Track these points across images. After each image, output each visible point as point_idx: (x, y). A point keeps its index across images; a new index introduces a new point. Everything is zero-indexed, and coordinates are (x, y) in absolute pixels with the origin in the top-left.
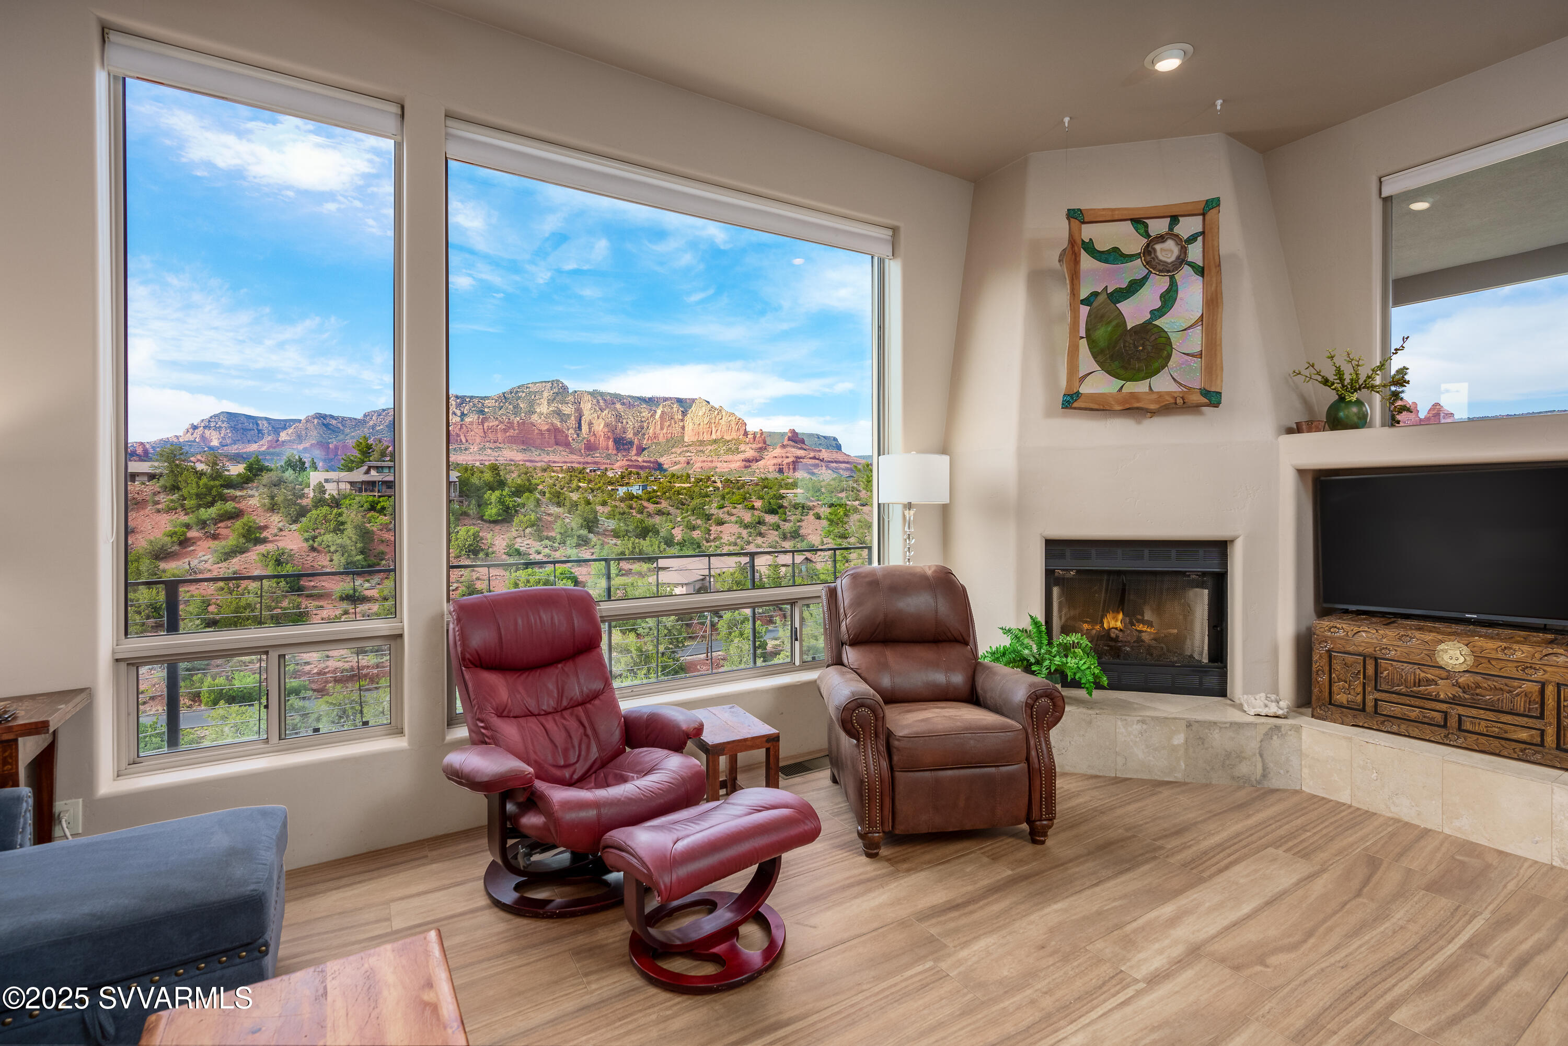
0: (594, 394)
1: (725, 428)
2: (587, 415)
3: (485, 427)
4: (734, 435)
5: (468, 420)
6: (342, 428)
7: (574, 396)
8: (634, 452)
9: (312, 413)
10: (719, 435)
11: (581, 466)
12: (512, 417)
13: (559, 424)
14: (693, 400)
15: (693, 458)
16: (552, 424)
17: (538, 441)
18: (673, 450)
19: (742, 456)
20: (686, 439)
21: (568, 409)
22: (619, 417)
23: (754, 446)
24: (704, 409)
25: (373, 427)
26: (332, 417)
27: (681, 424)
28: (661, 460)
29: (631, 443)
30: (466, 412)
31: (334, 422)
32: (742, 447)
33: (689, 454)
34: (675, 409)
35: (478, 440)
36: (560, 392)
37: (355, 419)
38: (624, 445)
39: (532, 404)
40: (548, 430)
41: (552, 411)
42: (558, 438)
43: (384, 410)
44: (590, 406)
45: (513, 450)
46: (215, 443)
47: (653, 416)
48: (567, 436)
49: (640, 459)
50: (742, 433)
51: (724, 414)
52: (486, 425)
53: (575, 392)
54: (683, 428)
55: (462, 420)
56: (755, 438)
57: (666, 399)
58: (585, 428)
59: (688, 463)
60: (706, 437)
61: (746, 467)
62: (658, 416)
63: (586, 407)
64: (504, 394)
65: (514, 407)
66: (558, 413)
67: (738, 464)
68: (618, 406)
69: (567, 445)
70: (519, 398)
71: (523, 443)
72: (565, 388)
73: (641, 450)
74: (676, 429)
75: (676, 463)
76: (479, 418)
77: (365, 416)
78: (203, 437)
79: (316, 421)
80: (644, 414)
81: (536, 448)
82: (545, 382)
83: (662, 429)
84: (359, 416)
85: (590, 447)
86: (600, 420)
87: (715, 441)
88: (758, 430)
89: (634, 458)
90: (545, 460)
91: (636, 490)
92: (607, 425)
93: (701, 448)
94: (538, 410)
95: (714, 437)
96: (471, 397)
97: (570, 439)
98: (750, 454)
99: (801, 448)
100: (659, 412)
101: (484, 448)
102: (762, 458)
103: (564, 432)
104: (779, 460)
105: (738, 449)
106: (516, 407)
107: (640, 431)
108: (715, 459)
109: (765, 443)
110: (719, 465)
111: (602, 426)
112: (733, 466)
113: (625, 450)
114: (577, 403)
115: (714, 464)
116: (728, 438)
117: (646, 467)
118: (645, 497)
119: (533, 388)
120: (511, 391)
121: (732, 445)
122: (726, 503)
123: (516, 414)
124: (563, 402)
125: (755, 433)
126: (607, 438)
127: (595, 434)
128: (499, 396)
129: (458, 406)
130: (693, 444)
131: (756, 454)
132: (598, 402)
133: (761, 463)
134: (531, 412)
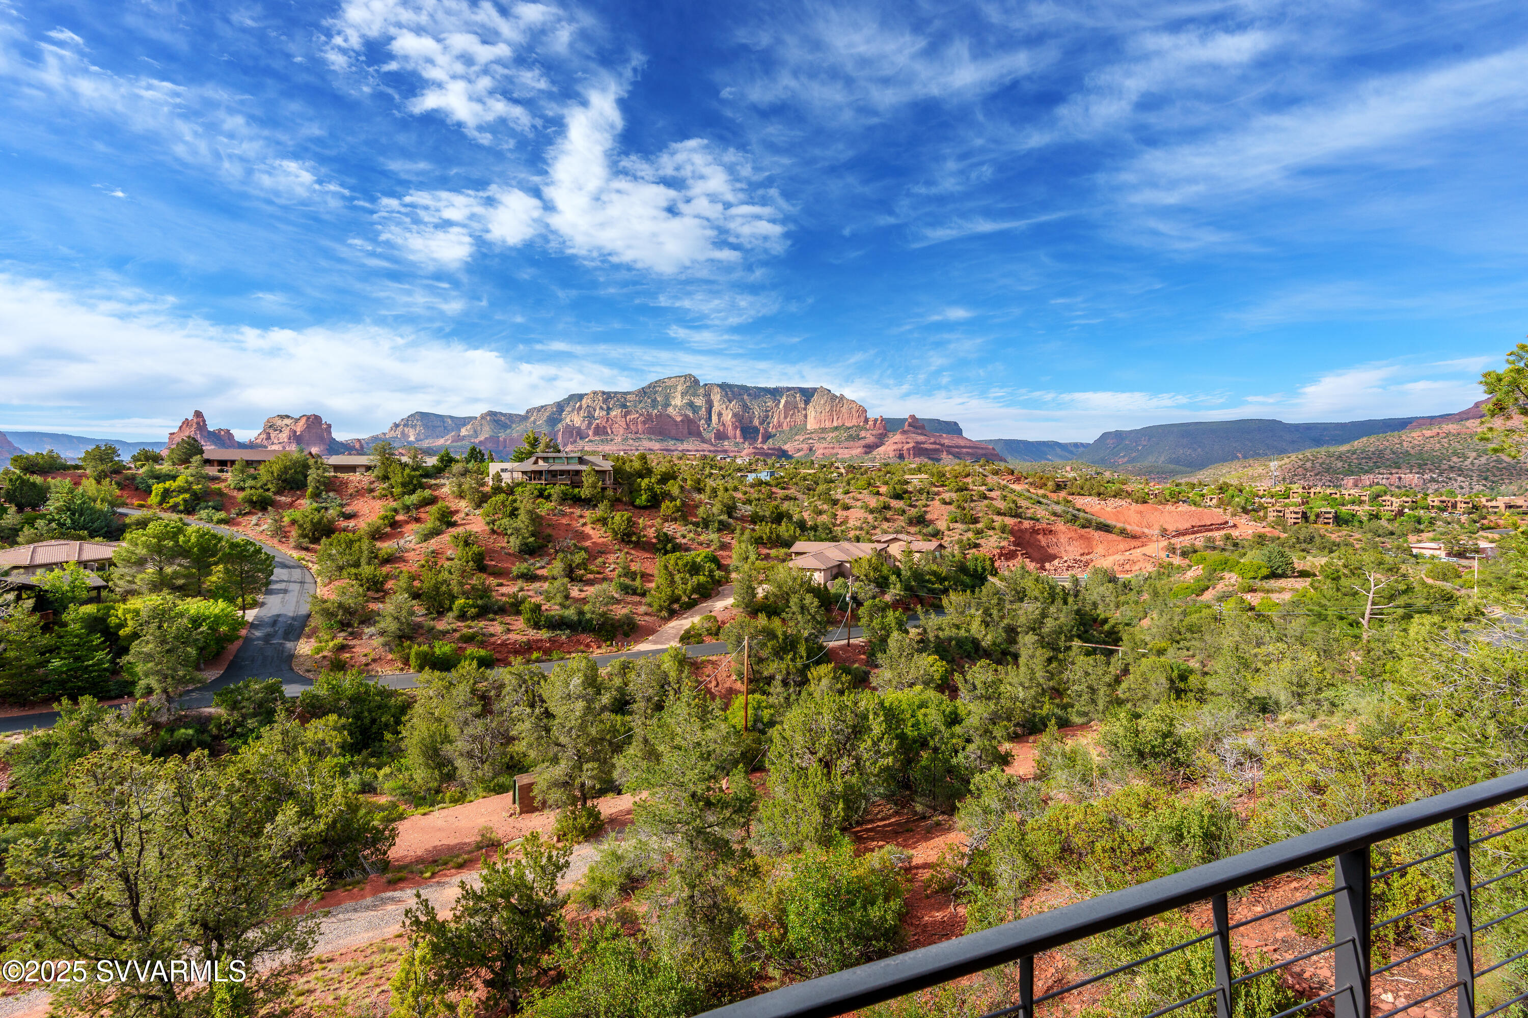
0: (723, 386)
1: (846, 416)
2: (717, 407)
3: (628, 420)
4: (855, 422)
5: (613, 413)
6: (509, 424)
7: (705, 389)
8: (760, 440)
9: (485, 411)
10: (840, 422)
11: (711, 455)
12: (650, 410)
13: (691, 415)
14: (815, 390)
15: (816, 445)
16: (686, 416)
17: (673, 432)
18: (797, 438)
19: (862, 442)
20: (809, 427)
21: (699, 401)
22: (745, 407)
23: (874, 432)
24: (825, 397)
25: (534, 422)
26: (501, 414)
27: (804, 413)
28: (786, 447)
29: (757, 430)
30: (611, 406)
31: (503, 419)
32: (863, 434)
33: (811, 441)
34: (798, 399)
35: (621, 431)
36: (693, 384)
37: (520, 416)
38: (749, 433)
39: (667, 398)
40: (682, 421)
41: (686, 403)
42: (690, 429)
43: (542, 407)
44: (719, 396)
45: (652, 441)
46: (412, 438)
47: (777, 405)
48: (698, 426)
49: (765, 447)
50: (863, 420)
51: (845, 402)
52: (628, 418)
53: (706, 385)
54: (806, 416)
55: (608, 414)
56: (875, 424)
57: (789, 389)
58: (715, 418)
59: (811, 450)
60: (828, 425)
61: (866, 453)
62: (781, 406)
63: (716, 397)
64: (643, 389)
65: (652, 401)
66: (691, 405)
67: (859, 450)
68: (746, 397)
69: (699, 435)
70: (656, 392)
71: (660, 433)
72: (696, 382)
73: (767, 437)
74: (800, 417)
75: (799, 450)
76: (622, 411)
77: (528, 412)
78: (403, 433)
79: (488, 419)
80: (769, 404)
81: (673, 438)
82: (679, 377)
83: (786, 418)
84: (523, 413)
85: (721, 436)
86: (729, 411)
87: (836, 428)
88: (878, 417)
89: (760, 446)
90: (678, 449)
91: (764, 476)
92: (735, 415)
93: (823, 436)
94: (673, 403)
95: (835, 424)
96: (616, 393)
97: (701, 429)
98: (870, 439)
99: (922, 434)
100: (783, 401)
101: (626, 439)
102: (882, 444)
103: (695, 423)
104: (900, 446)
105: (858, 436)
106: (654, 401)
107: (765, 420)
108: (837, 445)
109: (885, 429)
110: (840, 451)
111: (730, 416)
112: (855, 452)
113: (751, 438)
114: (707, 395)
115: (835, 451)
116: (848, 424)
117: (772, 455)
118: (773, 483)
119: (669, 383)
120: (649, 386)
121: (852, 432)
122: (852, 488)
123: (654, 407)
124: (695, 395)
125: (876, 420)
126: (735, 428)
127: (724, 425)
128: (639, 391)
129: (605, 401)
130: (815, 431)
131: (876, 440)
132: (727, 394)
133: (881, 449)
134: (667, 405)
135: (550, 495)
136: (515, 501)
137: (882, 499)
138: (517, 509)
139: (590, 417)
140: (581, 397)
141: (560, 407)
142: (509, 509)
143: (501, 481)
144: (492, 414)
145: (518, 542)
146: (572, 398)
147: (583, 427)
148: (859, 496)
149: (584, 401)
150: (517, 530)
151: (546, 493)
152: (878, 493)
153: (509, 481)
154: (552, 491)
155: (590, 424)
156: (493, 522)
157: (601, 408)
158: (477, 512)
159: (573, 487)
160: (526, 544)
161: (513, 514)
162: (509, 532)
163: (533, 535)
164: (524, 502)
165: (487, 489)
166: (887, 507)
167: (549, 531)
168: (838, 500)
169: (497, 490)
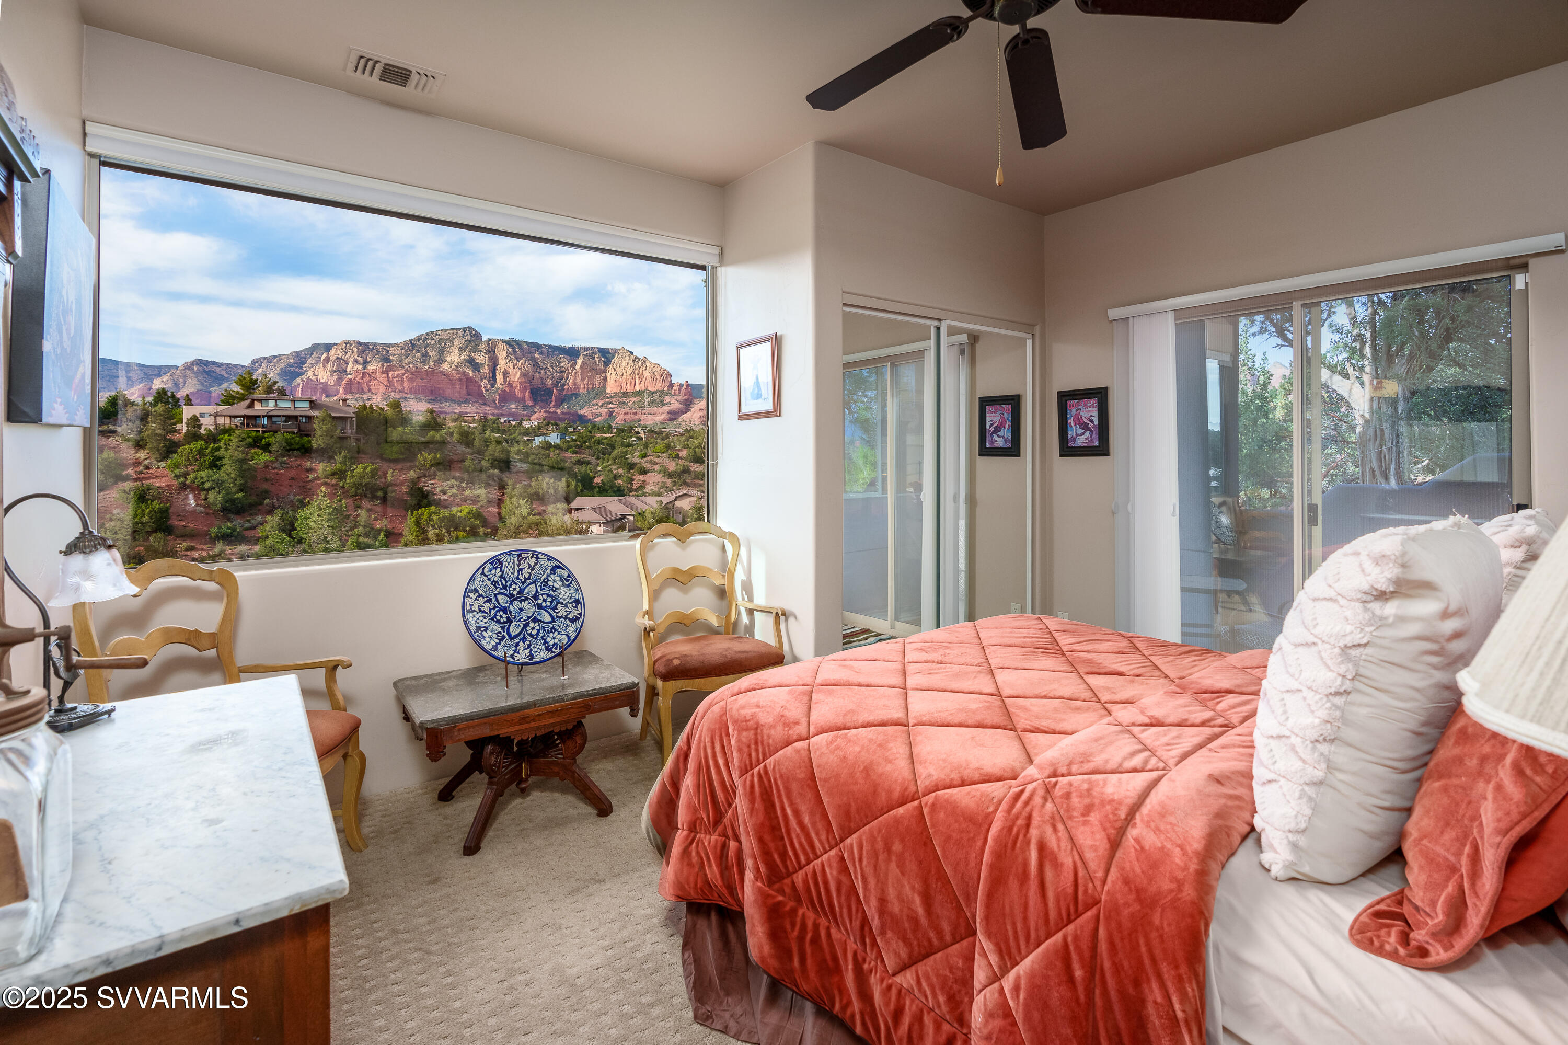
0: (509, 343)
1: (649, 380)
2: (502, 365)
3: (390, 375)
4: (658, 386)
5: (370, 368)
6: (226, 375)
7: (488, 344)
8: (553, 404)
9: (190, 359)
10: (643, 386)
11: (494, 417)
12: (420, 365)
13: (471, 374)
14: (616, 351)
15: (616, 410)
16: (464, 373)
17: (449, 391)
18: (595, 401)
19: (667, 408)
20: (608, 390)
21: (480, 358)
22: (536, 366)
23: (680, 398)
24: (627, 359)
25: (263, 374)
26: (214, 363)
27: (603, 375)
28: (582, 412)
29: (550, 394)
30: (369, 359)
31: (218, 369)
32: (667, 399)
33: (611, 406)
34: (597, 359)
35: (382, 389)
36: (473, 337)
37: (242, 366)
38: (541, 395)
39: (441, 352)
40: (460, 380)
41: (465, 360)
42: (470, 389)
43: (275, 357)
44: (505, 353)
45: (420, 400)
47: (573, 366)
48: (480, 386)
49: (559, 411)
50: (667, 384)
51: (648, 364)
52: (391, 374)
53: (490, 340)
54: (605, 379)
55: (364, 368)
56: (680, 390)
57: (586, 349)
58: (499, 378)
59: (610, 415)
60: (629, 388)
61: (671, 418)
62: (578, 367)
63: (502, 354)
64: (411, 341)
65: (423, 355)
66: (471, 362)
67: (664, 416)
68: (537, 356)
69: (480, 396)
70: (427, 346)
71: (431, 393)
72: (477, 336)
73: (560, 402)
74: (598, 380)
75: (597, 415)
76: (383, 366)
77: (254, 362)
79: (195, 368)
80: (563, 364)
81: (448, 399)
82: (457, 329)
83: (582, 379)
84: (247, 363)
85: (507, 397)
86: (516, 370)
87: (639, 393)
88: (683, 382)
89: (552, 410)
90: (456, 411)
91: (554, 438)
92: (523, 375)
93: (624, 400)
94: (449, 359)
95: (638, 388)
96: (375, 345)
97: (483, 389)
98: (676, 406)
100: (579, 362)
101: (388, 398)
102: (687, 410)
103: (476, 382)
105: (662, 401)
106: (425, 355)
107: (559, 381)
108: (639, 411)
109: (691, 395)
110: (643, 416)
111: (518, 376)
112: (659, 418)
113: (542, 401)
114: (491, 351)
115: (637, 417)
116: (653, 389)
117: (565, 418)
118: (564, 446)
119: (444, 336)
120: (419, 338)
121: (656, 397)
122: (650, 452)
123: (424, 362)
124: (475, 350)
125: (681, 385)
126: (524, 389)
127: (510, 385)
128: (406, 344)
129: (360, 353)
130: (615, 395)
131: (682, 406)
132: (514, 351)
133: (686, 416)
134: (441, 360)
135: (268, 445)
136: (218, 449)
137: (681, 462)
138: (220, 459)
139: (342, 371)
140: (328, 347)
141: (301, 358)
142: (208, 459)
143: (200, 426)
144: (200, 362)
145: (219, 498)
146: (315, 347)
147: (332, 382)
148: (658, 460)
149: (332, 353)
150: (218, 484)
151: (263, 442)
152: (677, 457)
153: (212, 428)
154: (272, 440)
155: (340, 379)
156: (185, 475)
157: (356, 361)
158: (163, 464)
159: (301, 436)
160: (232, 501)
161: (215, 464)
162: (207, 485)
163: (241, 490)
164: (230, 452)
165: (177, 437)
166: (686, 471)
167: (266, 486)
168: (635, 464)
169: (194, 436)
